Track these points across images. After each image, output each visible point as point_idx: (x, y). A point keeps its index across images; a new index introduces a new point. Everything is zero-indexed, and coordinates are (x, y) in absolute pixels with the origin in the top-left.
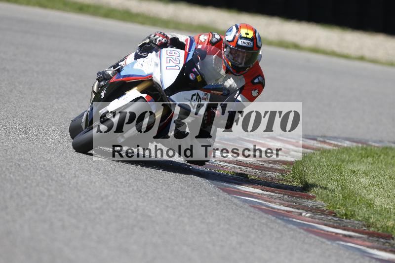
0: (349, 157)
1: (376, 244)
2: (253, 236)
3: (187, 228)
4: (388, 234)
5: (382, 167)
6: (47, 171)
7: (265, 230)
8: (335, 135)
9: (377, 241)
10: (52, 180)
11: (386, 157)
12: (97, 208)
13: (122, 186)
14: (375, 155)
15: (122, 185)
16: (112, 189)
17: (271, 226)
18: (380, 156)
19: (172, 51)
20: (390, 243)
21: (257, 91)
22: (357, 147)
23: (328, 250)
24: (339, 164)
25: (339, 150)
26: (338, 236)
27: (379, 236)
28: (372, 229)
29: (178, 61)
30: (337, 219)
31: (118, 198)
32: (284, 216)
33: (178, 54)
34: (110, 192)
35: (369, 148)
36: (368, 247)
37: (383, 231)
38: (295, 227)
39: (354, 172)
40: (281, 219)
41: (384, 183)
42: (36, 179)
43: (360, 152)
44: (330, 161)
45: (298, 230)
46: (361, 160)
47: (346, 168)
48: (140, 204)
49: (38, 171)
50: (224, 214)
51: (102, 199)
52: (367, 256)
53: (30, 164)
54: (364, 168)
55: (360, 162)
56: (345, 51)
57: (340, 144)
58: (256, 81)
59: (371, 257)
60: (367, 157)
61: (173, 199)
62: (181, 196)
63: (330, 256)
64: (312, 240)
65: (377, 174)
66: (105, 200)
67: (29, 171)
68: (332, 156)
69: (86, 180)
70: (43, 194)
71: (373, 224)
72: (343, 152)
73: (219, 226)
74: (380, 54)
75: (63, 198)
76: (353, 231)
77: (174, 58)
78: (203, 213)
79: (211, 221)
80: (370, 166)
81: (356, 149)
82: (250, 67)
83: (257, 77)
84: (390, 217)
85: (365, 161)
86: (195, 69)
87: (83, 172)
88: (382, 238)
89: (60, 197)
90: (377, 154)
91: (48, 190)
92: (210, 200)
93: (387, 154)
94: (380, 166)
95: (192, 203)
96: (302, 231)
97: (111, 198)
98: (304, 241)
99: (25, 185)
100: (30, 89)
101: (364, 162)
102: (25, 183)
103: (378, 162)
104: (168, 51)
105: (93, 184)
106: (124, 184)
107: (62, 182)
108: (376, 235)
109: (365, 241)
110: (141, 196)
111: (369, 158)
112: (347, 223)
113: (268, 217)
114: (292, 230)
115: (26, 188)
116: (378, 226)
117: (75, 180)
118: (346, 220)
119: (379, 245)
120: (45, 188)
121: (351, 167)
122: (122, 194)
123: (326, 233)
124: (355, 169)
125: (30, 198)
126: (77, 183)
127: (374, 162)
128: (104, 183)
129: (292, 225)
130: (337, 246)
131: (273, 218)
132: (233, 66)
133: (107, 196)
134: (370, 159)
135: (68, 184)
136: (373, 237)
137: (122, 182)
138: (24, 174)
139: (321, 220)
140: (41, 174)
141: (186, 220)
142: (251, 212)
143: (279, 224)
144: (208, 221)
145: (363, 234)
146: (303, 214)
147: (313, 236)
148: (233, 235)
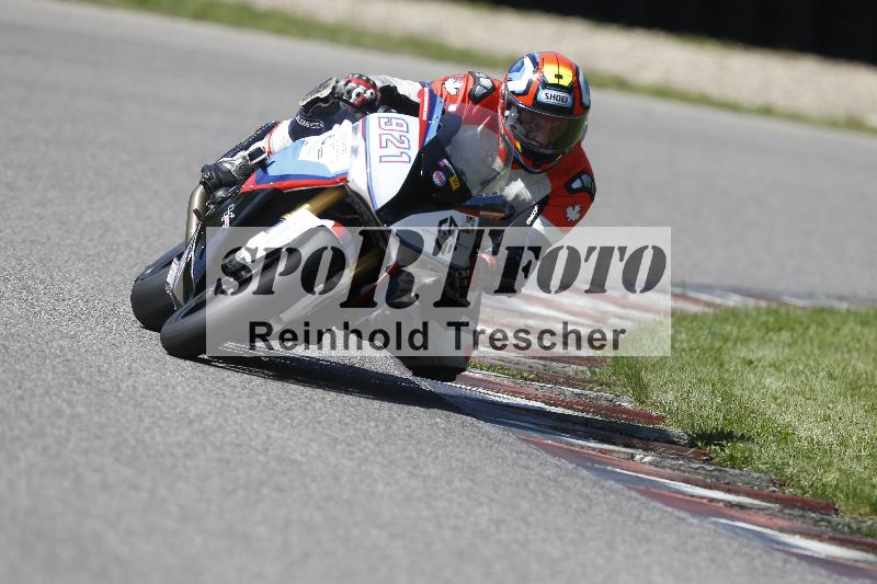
0: (739, 328)
1: (799, 524)
2: (525, 505)
3: (380, 487)
4: (825, 502)
5: (812, 352)
6: (67, 361)
7: (552, 492)
8: (708, 280)
9: (802, 516)
10: (79, 380)
11: (820, 330)
12: (179, 445)
13: (235, 395)
14: (797, 326)
15: (234, 392)
16: (213, 401)
17: (567, 484)
18: (807, 328)
19: (390, 119)
20: (829, 522)
21: (577, 208)
22: (758, 309)
23: (692, 536)
24: (717, 345)
25: (716, 315)
26: (715, 504)
27: (806, 506)
28: (789, 491)
29: (406, 142)
30: (713, 467)
31: (226, 420)
32: (594, 462)
33: (405, 125)
34: (209, 408)
35: (783, 311)
36: (781, 530)
37: (814, 495)
38: (619, 486)
39: (751, 362)
40: (588, 468)
41: (818, 388)
42: (43, 380)
43: (763, 318)
44: (698, 339)
45: (626, 492)
46: (766, 338)
47: (732, 354)
48: (274, 434)
49: (48, 361)
50: (461, 456)
51: (191, 423)
52: (779, 550)
53: (30, 346)
54: (773, 354)
55: (763, 341)
56: (731, 94)
57: (718, 301)
58: (576, 184)
59: (790, 552)
60: (780, 329)
61: (347, 424)
62: (365, 417)
63: (696, 550)
64: (657, 515)
65: (801, 368)
66: (196, 426)
67: (27, 362)
68: (701, 329)
69: (154, 381)
70: (59, 413)
71: (791, 479)
72: (727, 319)
73: (449, 483)
74: (807, 101)
75: (104, 420)
76: (748, 495)
77: (397, 135)
78: (414, 455)
79: (433, 472)
80: (786, 350)
81: (754, 313)
82: (564, 153)
83: (578, 176)
84: (830, 464)
85: (775, 338)
86: (445, 161)
87: (148, 363)
88: (813, 509)
89: (96, 418)
90: (801, 323)
91: (70, 403)
92: (431, 425)
93: (822, 324)
94: (808, 351)
95: (390, 432)
96: (634, 494)
97: (209, 421)
98: (638, 518)
99: (19, 392)
100: (30, 179)
101: (771, 340)
102: (20, 388)
103: (804, 342)
104: (383, 121)
105: (170, 390)
106: (238, 389)
107: (102, 387)
108: (799, 504)
109: (776, 516)
110: (276, 418)
111: (783, 332)
112: (736, 475)
113: (559, 464)
114: (612, 491)
115: (22, 398)
116: (805, 483)
117: (130, 381)
118: (732, 471)
119: (805, 526)
120: (64, 400)
121: (743, 352)
122: (235, 412)
123: (688, 498)
124: (752, 357)
125: (31, 422)
126: (135, 388)
127: (795, 342)
128: (196, 387)
129: (613, 482)
130: (712, 527)
131: (571, 466)
132: (526, 151)
133: (201, 417)
134: (785, 336)
135: (116, 389)
136: (793, 507)
137: (235, 387)
138: (18, 367)
139: (679, 470)
140: (54, 367)
141: (377, 470)
142: (522, 452)
143: (583, 479)
144: (425, 472)
145: (769, 502)
146: (638, 457)
147: (659, 505)
148: (481, 504)
